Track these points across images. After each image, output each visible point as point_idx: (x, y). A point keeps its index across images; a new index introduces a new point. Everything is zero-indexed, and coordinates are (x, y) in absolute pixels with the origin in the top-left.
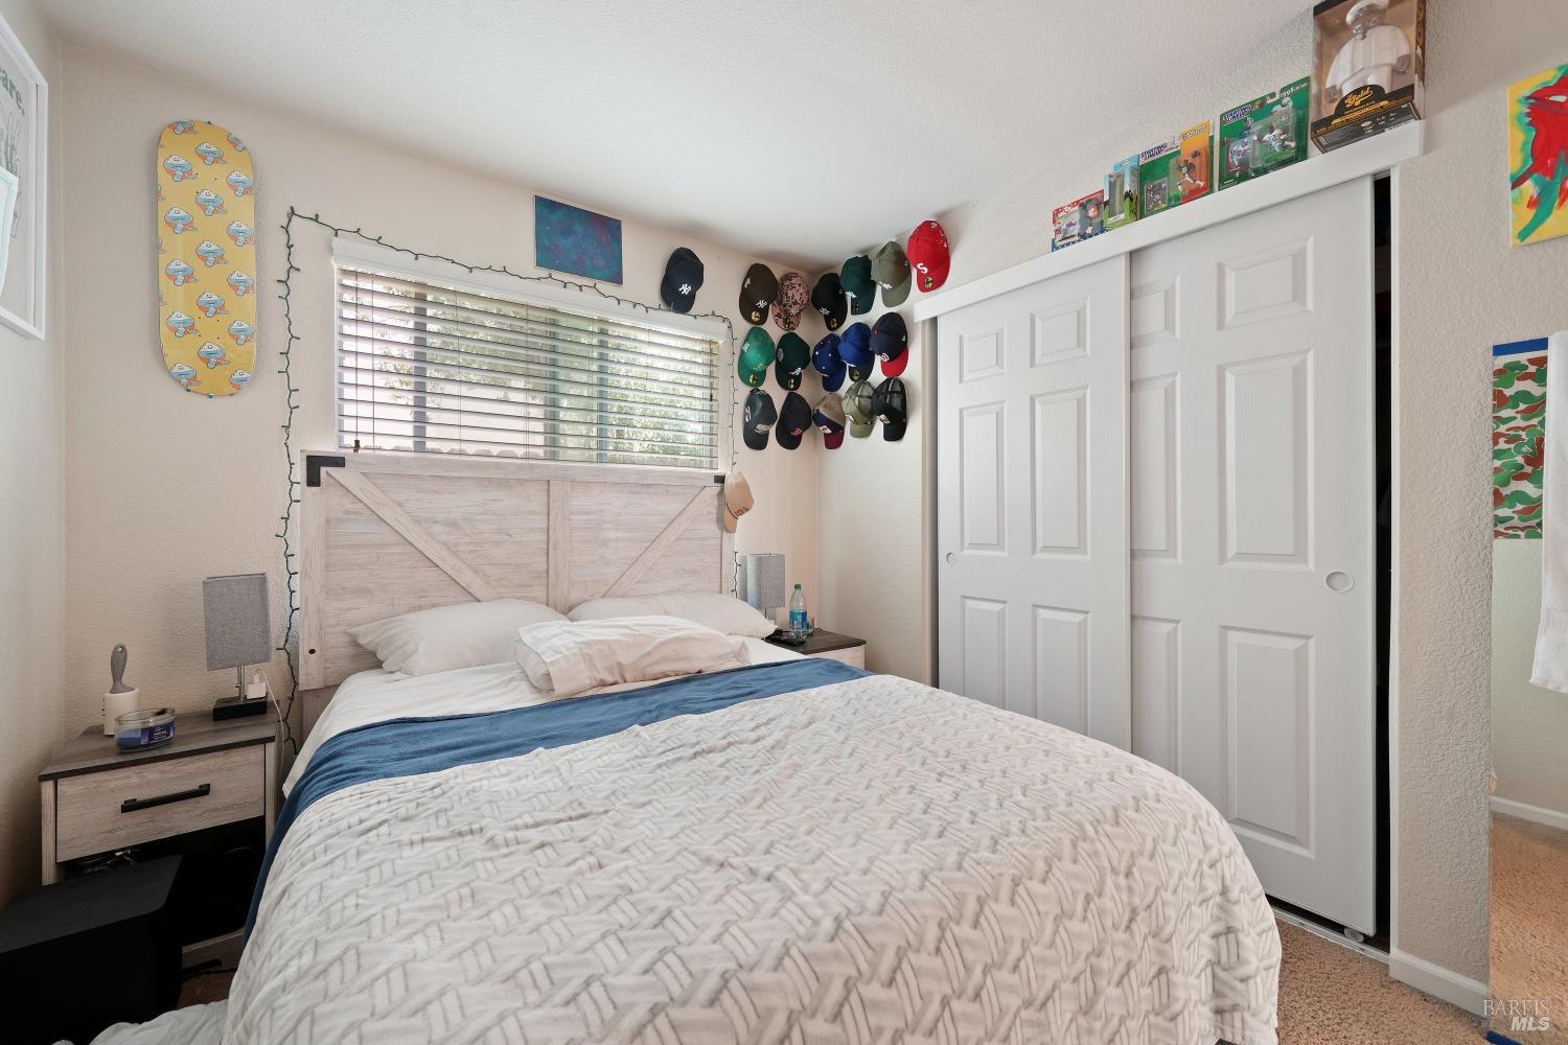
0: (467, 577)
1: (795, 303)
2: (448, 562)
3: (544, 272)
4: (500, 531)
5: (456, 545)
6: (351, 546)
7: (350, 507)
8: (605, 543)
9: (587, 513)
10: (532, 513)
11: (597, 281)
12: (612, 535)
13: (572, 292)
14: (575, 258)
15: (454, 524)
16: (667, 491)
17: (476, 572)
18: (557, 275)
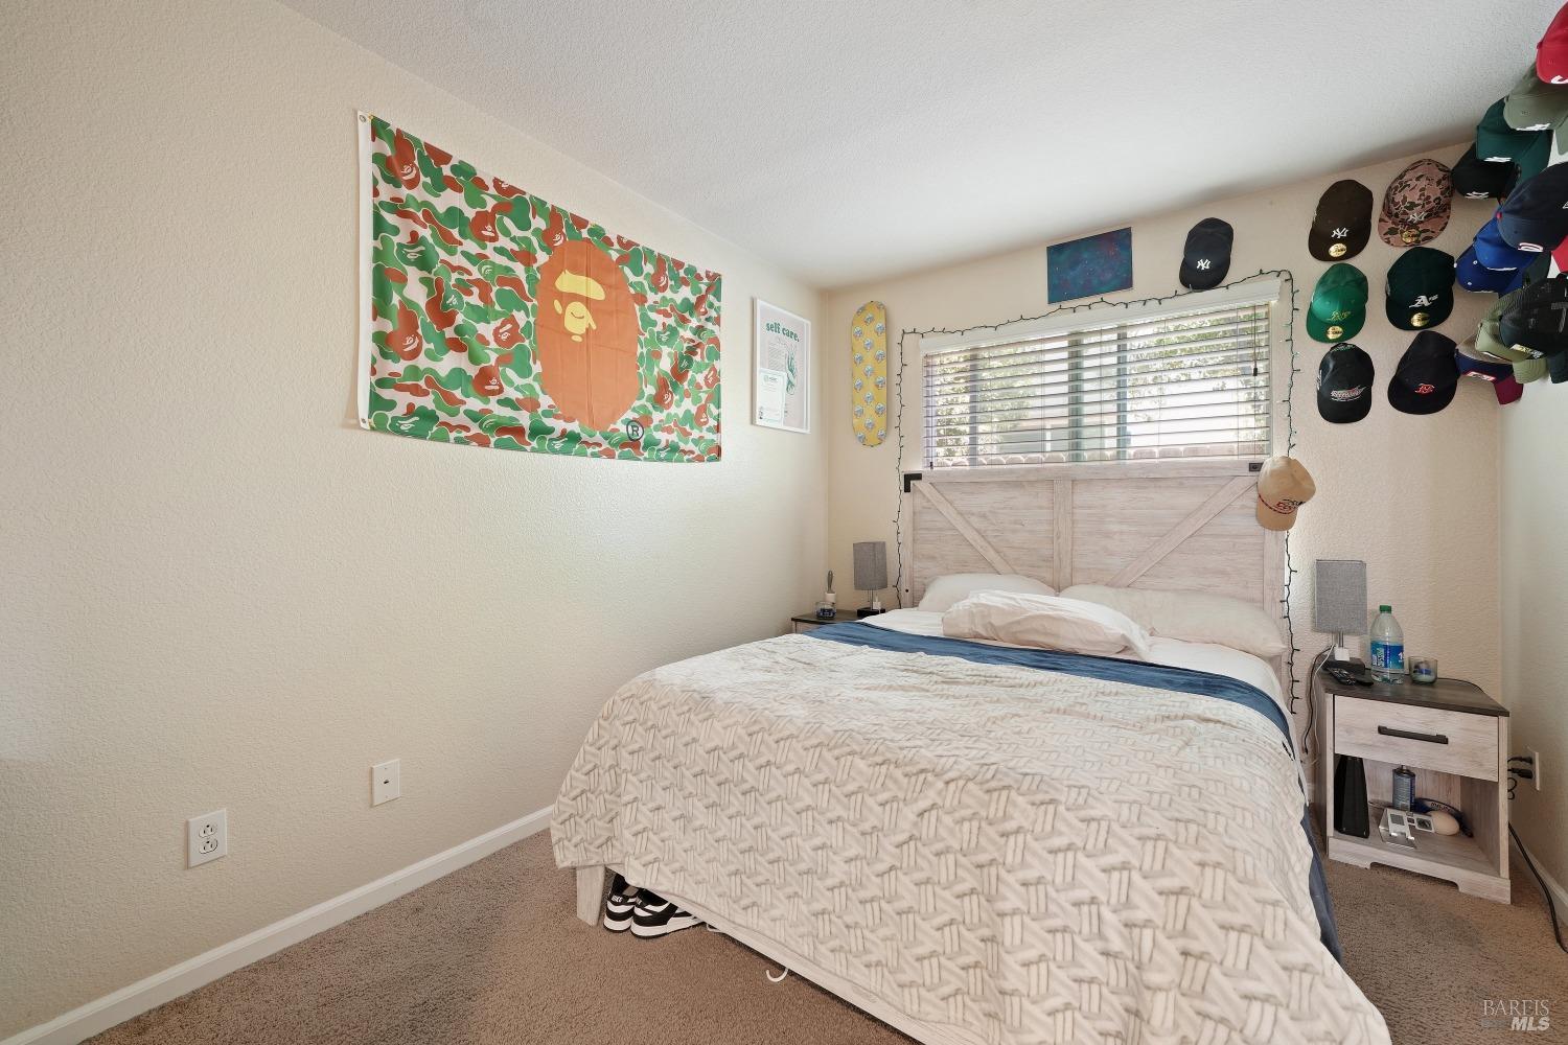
0: (991, 555)
1: (1412, 205)
2: (979, 543)
3: (1055, 306)
4: (1016, 522)
5: (985, 531)
6: (927, 529)
7: (925, 504)
8: (1108, 535)
9: (1090, 508)
10: (1041, 508)
11: (1102, 295)
12: (1115, 527)
13: (1083, 313)
14: (1082, 283)
15: (984, 516)
16: (1181, 484)
17: (998, 552)
18: (1066, 304)
